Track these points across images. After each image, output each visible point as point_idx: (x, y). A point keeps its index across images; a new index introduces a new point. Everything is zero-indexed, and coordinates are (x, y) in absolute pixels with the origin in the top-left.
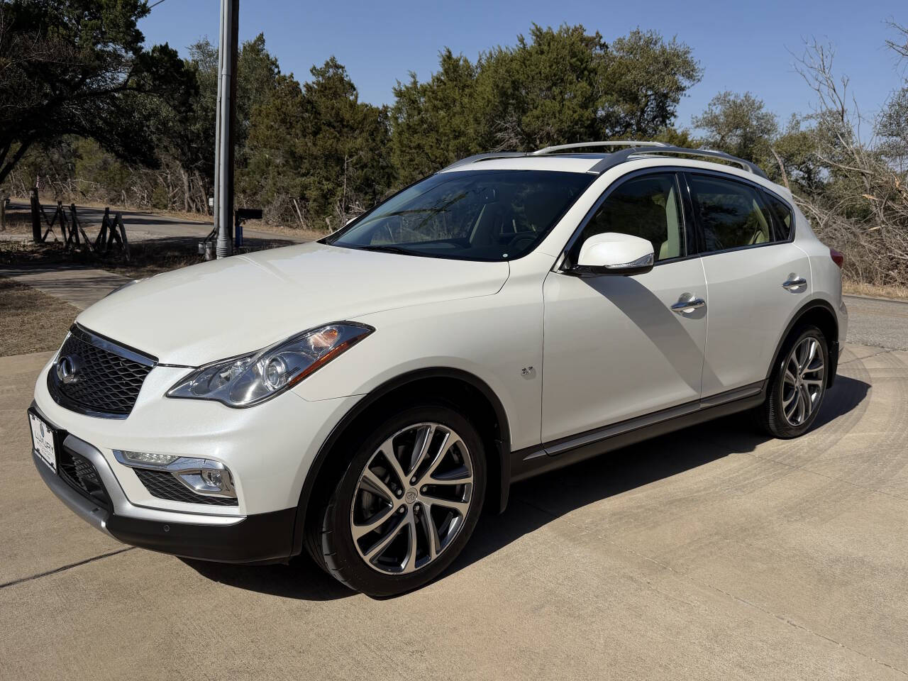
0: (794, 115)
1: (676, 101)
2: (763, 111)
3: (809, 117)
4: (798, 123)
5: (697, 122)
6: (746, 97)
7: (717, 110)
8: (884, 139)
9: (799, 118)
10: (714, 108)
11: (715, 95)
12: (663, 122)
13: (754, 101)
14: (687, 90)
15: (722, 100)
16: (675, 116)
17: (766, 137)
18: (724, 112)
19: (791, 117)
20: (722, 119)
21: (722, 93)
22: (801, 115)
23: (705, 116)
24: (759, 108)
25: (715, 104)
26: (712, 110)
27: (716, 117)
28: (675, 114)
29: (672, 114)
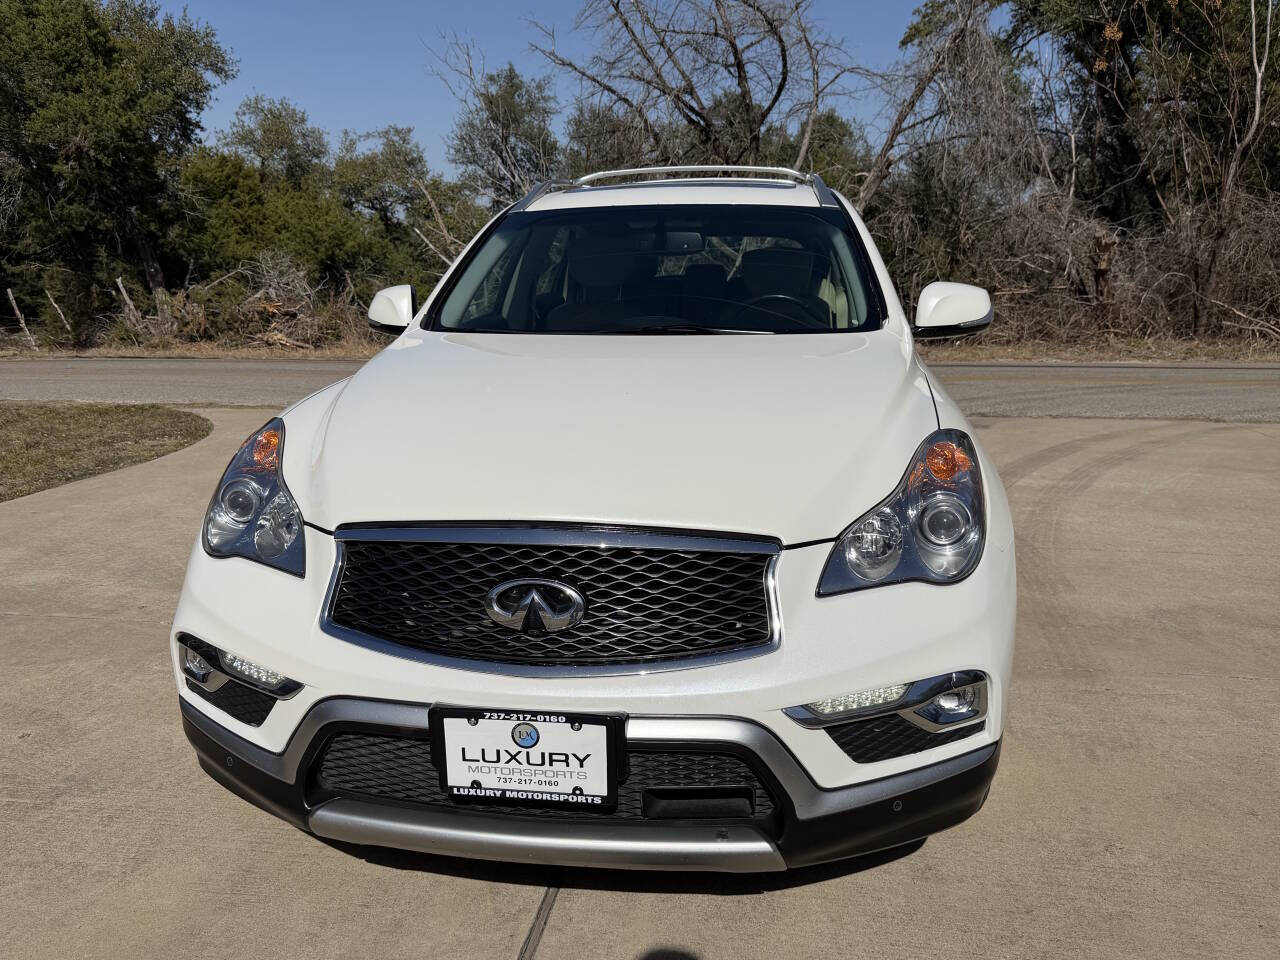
0: (346, 133)
1: (199, 107)
2: (309, 125)
3: (368, 135)
4: (353, 143)
5: (225, 138)
6: (282, 104)
7: (250, 121)
8: (462, 168)
9: (352, 136)
10: (245, 118)
11: (243, 99)
12: (187, 136)
13: (294, 110)
14: (214, 90)
15: (253, 107)
16: (202, 129)
17: (316, 161)
18: (262, 125)
19: (342, 135)
20: (259, 134)
21: (252, 97)
22: (355, 133)
23: (235, 129)
24: (303, 120)
25: (244, 114)
26: (243, 122)
27: (251, 132)
28: (201, 124)
29: (197, 125)
